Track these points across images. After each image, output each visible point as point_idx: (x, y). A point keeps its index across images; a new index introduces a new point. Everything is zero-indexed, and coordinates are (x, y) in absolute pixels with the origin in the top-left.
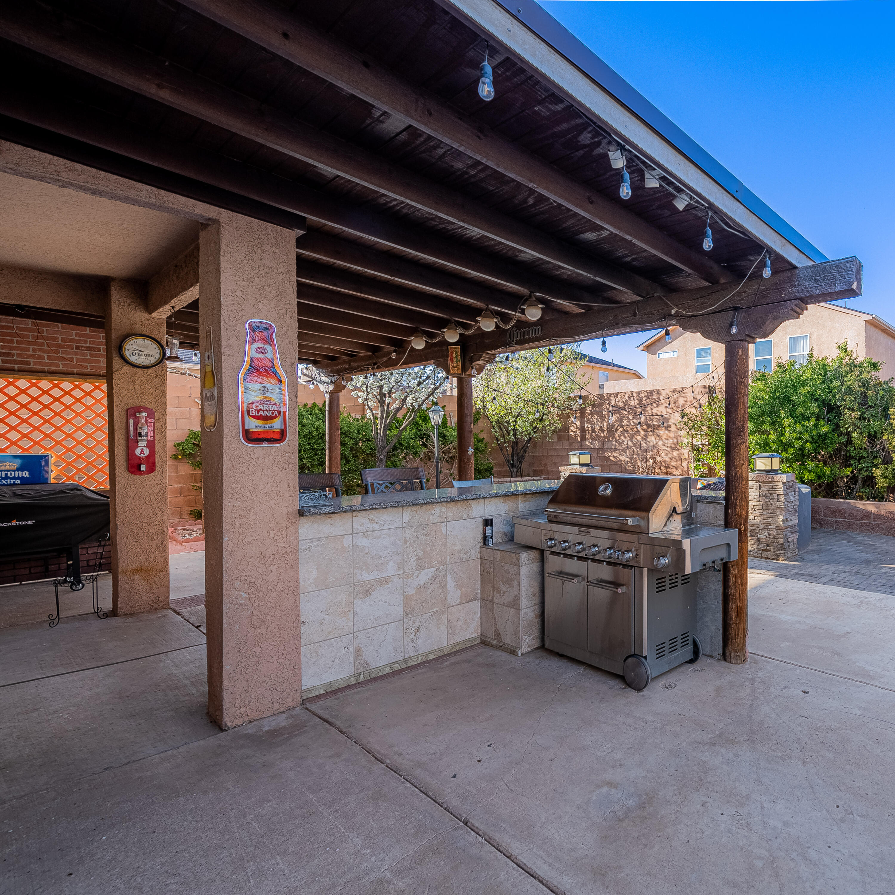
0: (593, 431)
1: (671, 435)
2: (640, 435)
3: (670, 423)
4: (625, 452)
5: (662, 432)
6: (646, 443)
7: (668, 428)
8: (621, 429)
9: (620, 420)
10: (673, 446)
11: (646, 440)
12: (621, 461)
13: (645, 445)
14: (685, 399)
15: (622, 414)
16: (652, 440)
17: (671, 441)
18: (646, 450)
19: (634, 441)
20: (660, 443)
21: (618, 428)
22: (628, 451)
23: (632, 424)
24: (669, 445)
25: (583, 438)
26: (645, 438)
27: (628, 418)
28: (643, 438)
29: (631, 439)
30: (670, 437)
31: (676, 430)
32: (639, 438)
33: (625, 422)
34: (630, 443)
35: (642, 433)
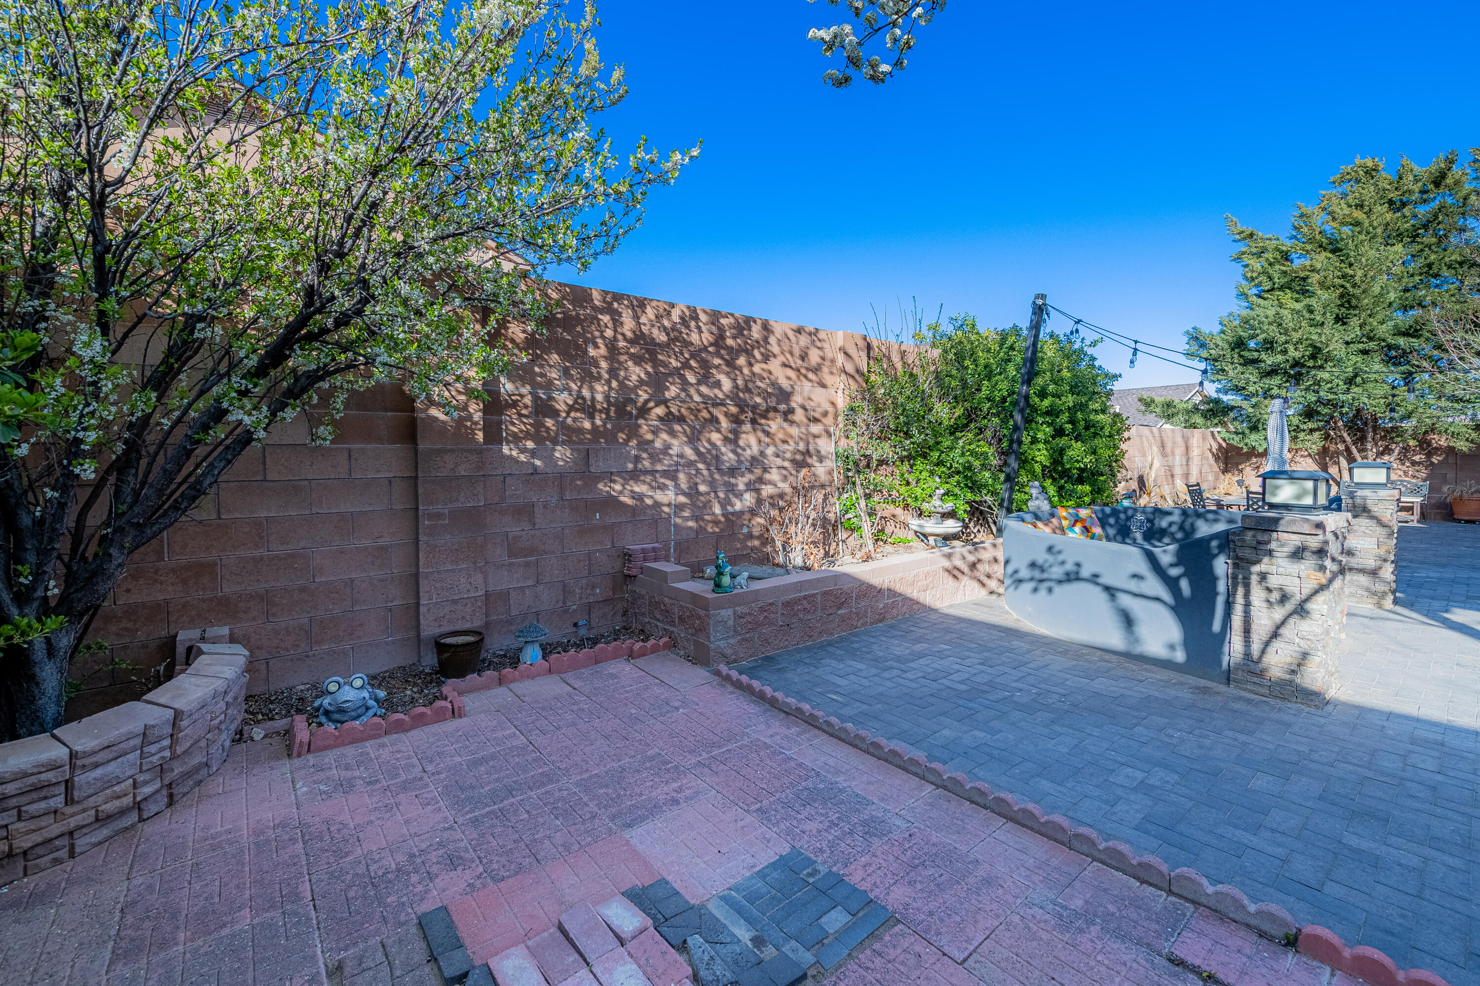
0: (544, 408)
1: (794, 431)
2: (718, 431)
3: (793, 405)
4: (675, 479)
5: (775, 425)
6: (734, 452)
7: (788, 414)
8: (660, 411)
9: (657, 382)
10: (799, 457)
11: (735, 442)
12: (657, 505)
13: (731, 455)
14: (821, 353)
15: (665, 365)
16: (750, 441)
17: (791, 447)
18: (733, 471)
19: (703, 447)
20: (770, 451)
21: (651, 404)
22: (682, 476)
23: (697, 398)
24: (788, 455)
25: (494, 434)
26: (733, 440)
27: (683, 378)
28: (726, 439)
29: (693, 439)
30: (791, 437)
31: (805, 420)
32: (715, 437)
33: (673, 391)
34: (689, 452)
35: (725, 423)
